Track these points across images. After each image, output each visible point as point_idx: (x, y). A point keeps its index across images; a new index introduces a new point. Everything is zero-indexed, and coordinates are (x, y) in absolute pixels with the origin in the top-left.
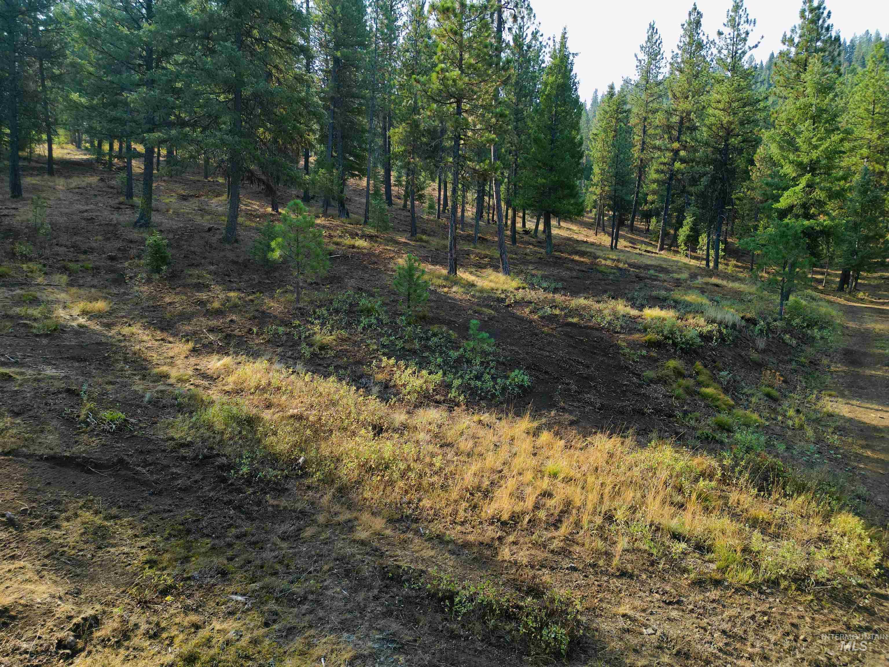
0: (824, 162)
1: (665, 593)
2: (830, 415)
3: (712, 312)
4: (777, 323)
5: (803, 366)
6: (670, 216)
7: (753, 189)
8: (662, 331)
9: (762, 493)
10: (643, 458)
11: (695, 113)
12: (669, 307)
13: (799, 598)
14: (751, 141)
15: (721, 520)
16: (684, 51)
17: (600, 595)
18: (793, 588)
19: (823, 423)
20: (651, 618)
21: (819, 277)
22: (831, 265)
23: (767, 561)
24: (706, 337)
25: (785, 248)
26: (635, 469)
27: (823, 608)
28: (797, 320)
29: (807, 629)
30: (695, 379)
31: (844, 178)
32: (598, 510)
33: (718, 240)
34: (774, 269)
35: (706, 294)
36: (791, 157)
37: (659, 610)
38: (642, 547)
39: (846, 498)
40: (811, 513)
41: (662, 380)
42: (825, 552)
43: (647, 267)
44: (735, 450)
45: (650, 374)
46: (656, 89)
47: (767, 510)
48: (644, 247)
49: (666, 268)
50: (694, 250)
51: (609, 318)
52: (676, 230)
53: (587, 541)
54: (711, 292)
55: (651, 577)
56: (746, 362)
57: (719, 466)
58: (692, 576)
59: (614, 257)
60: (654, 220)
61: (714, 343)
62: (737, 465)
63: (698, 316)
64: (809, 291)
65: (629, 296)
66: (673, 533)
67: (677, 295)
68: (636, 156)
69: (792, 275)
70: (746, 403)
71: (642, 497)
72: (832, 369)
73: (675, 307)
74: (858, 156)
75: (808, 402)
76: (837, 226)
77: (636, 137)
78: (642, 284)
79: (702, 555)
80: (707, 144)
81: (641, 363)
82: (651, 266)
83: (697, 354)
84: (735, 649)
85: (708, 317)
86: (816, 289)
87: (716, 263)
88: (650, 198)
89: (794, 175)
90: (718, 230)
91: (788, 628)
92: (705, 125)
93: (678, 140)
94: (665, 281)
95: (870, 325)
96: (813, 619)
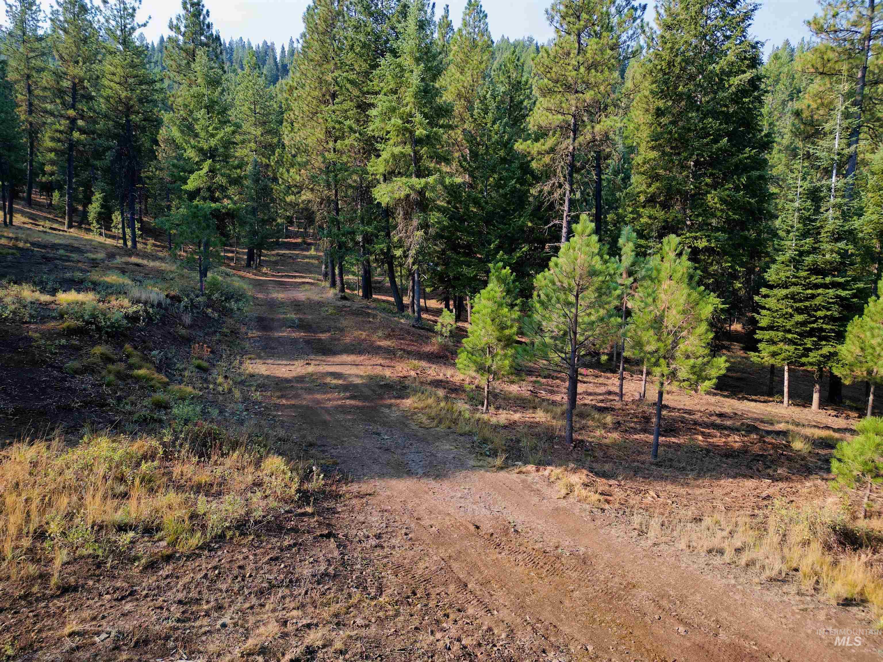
0: (221, 150)
1: (117, 589)
2: (252, 376)
3: (136, 292)
4: (200, 299)
5: (226, 336)
6: (75, 190)
7: (161, 170)
8: (82, 316)
9: (203, 459)
10: (75, 457)
11: (89, 81)
12: (86, 290)
13: (243, 542)
14: (153, 121)
15: (167, 496)
16: (66, 9)
17: (38, 626)
18: (237, 534)
19: (247, 384)
20: (104, 623)
21: (230, 255)
22: (238, 244)
23: (213, 519)
24: (133, 318)
25: (198, 228)
26: (66, 471)
27: (262, 542)
28: (216, 295)
29: (252, 566)
30: (126, 362)
31: (239, 167)
32: (25, 530)
33: (133, 219)
34: (191, 248)
35: (127, 274)
36: (192, 142)
37: (112, 610)
38: (85, 552)
39: (270, 443)
40: (246, 464)
41: (89, 369)
42: (259, 494)
43: (55, 247)
44: (174, 425)
45: (73, 364)
46: (37, 45)
47: (209, 473)
48: (48, 224)
49: (78, 248)
50: (108, 228)
51: (13, 307)
52: (85, 206)
53: (13, 571)
54: (132, 271)
55: (99, 581)
56: (175, 339)
57: (160, 444)
58: (143, 561)
59: (11, 235)
60: (56, 194)
61: (142, 324)
62: (177, 439)
63: (121, 297)
64: (223, 268)
65: (36, 279)
66: (119, 526)
67: (95, 276)
68: (23, 117)
69: (207, 254)
70: (179, 378)
71: (80, 500)
72: (250, 335)
73: (94, 289)
74: (249, 149)
75: (233, 368)
76: (238, 209)
77: (19, 96)
78: (51, 266)
79: (151, 537)
80: (106, 116)
81: (61, 354)
82: (60, 245)
83: (125, 336)
84: (192, 613)
85: (133, 298)
86: (228, 266)
87: (134, 242)
88: (48, 168)
89: (197, 159)
90: (132, 208)
91: (235, 572)
92: (102, 96)
93: (73, 107)
94: (79, 261)
95: (275, 295)
96: (255, 555)
